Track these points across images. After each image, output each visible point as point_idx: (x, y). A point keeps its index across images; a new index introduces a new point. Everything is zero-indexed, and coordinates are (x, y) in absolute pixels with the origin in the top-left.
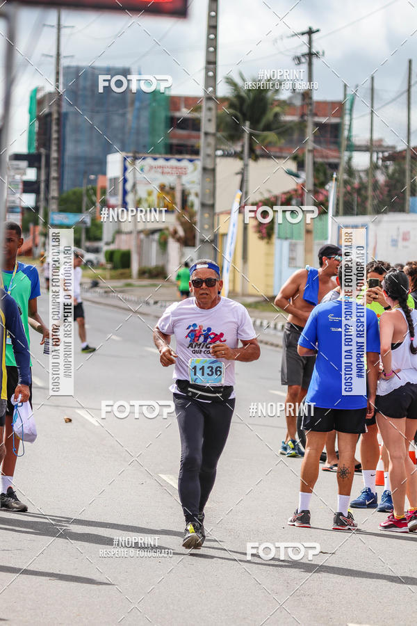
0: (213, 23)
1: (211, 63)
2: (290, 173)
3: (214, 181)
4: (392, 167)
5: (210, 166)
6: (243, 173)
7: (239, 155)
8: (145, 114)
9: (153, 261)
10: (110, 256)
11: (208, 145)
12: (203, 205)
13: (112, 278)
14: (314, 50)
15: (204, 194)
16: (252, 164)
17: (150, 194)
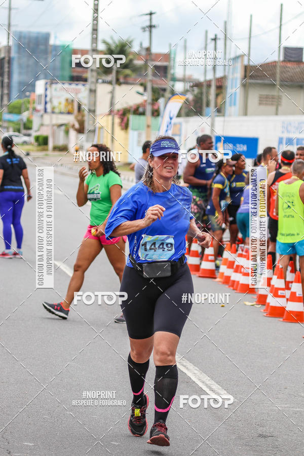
0: (96, 8)
1: (95, 30)
2: (138, 93)
3: (95, 97)
4: (196, 90)
5: (93, 88)
6: (112, 92)
7: (110, 83)
8: (59, 59)
9: (61, 142)
10: (37, 139)
11: (92, 76)
12: (90, 111)
13: (38, 151)
14: (153, 23)
15: (90, 104)
16: (117, 88)
17: (60, 103)
